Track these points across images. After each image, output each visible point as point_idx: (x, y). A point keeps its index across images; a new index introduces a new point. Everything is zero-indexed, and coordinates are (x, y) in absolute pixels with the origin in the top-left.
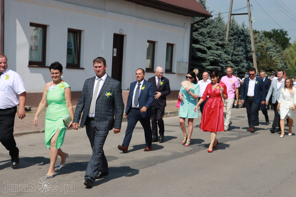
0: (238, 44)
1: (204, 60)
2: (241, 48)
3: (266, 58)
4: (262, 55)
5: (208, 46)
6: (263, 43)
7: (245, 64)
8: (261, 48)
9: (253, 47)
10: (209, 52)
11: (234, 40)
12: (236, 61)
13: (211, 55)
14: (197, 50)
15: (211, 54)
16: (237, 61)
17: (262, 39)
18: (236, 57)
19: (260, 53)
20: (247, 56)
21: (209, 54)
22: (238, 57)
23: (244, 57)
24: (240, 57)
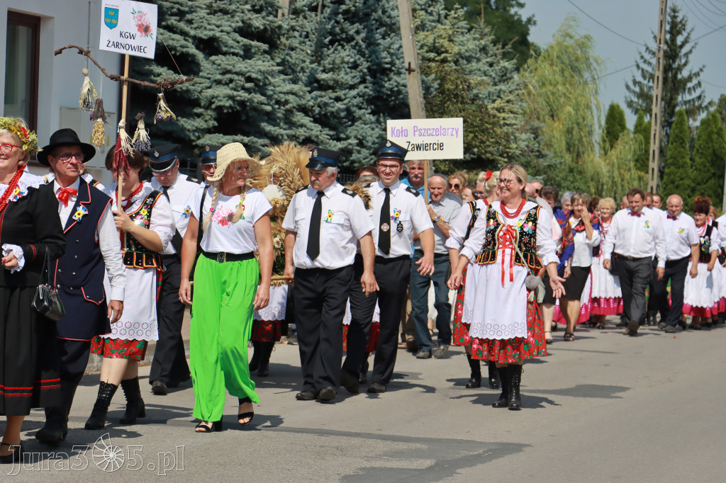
0: (332, 33)
1: (185, 103)
2: (347, 52)
3: (462, 103)
4: (441, 91)
5: (203, 34)
6: (442, 32)
7: (370, 132)
8: (432, 55)
9: (408, 47)
10: (207, 65)
11: (313, 14)
12: (325, 114)
13: (219, 82)
15: (219, 77)
16: (332, 113)
17: (431, 14)
18: (327, 96)
19: (433, 76)
20: (379, 92)
21: (209, 76)
22: (335, 94)
23: (361, 99)
24: (343, 97)
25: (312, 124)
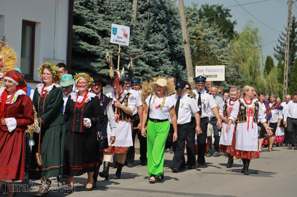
0: (153, 28)
1: (94, 57)
2: (160, 36)
3: (207, 56)
4: (198, 51)
5: (101, 29)
6: (198, 27)
7: (169, 68)
8: (194, 37)
9: (184, 33)
10: (103, 41)
11: (146, 20)
12: (151, 61)
13: (107, 48)
14: (79, 36)
15: (107, 46)
16: (153, 60)
17: (194, 20)
18: (151, 54)
19: (195, 45)
20: (172, 51)
21: (104, 45)
22: (155, 53)
23: (165, 54)
24: (158, 54)
25: (145, 65)
